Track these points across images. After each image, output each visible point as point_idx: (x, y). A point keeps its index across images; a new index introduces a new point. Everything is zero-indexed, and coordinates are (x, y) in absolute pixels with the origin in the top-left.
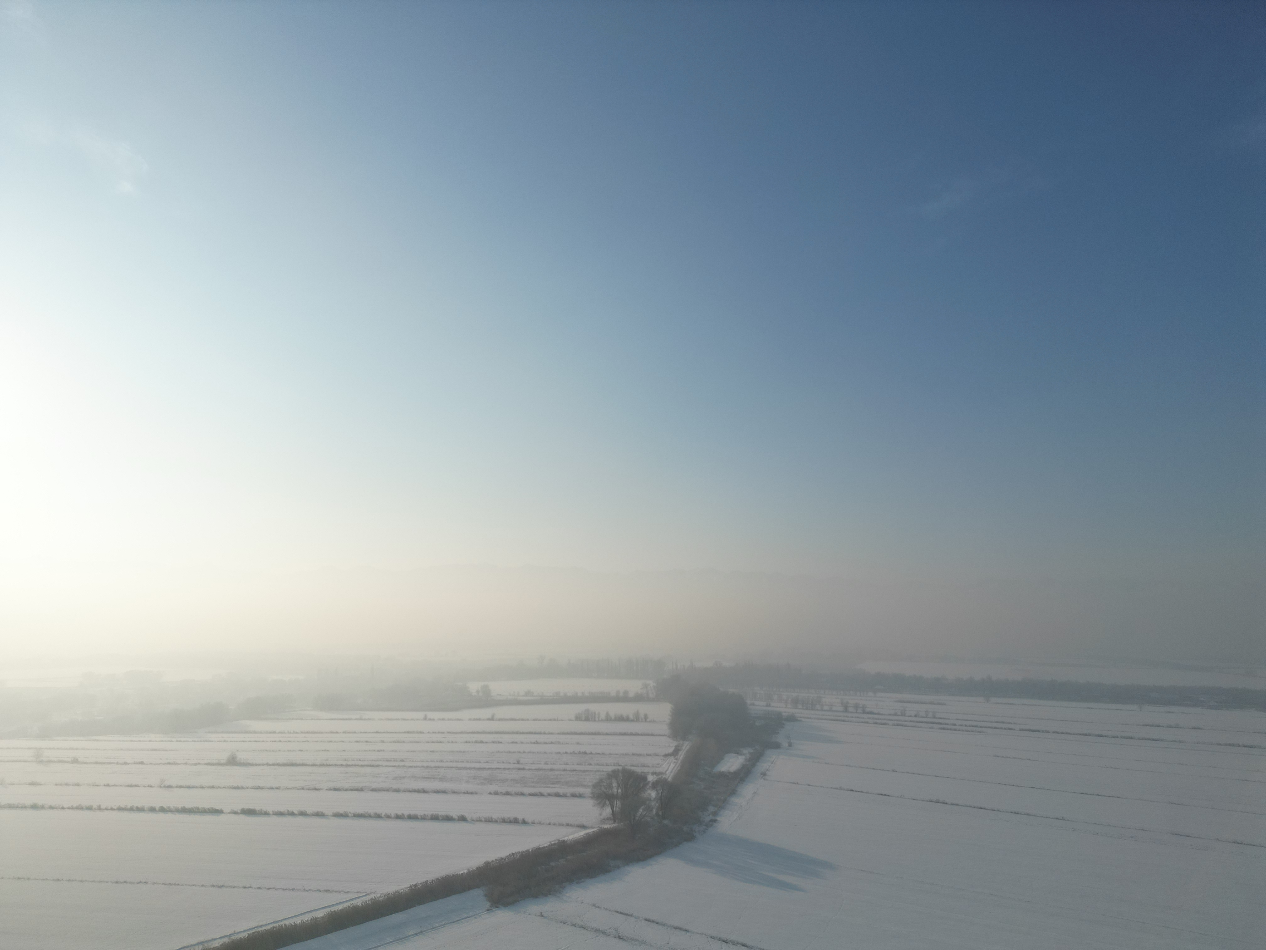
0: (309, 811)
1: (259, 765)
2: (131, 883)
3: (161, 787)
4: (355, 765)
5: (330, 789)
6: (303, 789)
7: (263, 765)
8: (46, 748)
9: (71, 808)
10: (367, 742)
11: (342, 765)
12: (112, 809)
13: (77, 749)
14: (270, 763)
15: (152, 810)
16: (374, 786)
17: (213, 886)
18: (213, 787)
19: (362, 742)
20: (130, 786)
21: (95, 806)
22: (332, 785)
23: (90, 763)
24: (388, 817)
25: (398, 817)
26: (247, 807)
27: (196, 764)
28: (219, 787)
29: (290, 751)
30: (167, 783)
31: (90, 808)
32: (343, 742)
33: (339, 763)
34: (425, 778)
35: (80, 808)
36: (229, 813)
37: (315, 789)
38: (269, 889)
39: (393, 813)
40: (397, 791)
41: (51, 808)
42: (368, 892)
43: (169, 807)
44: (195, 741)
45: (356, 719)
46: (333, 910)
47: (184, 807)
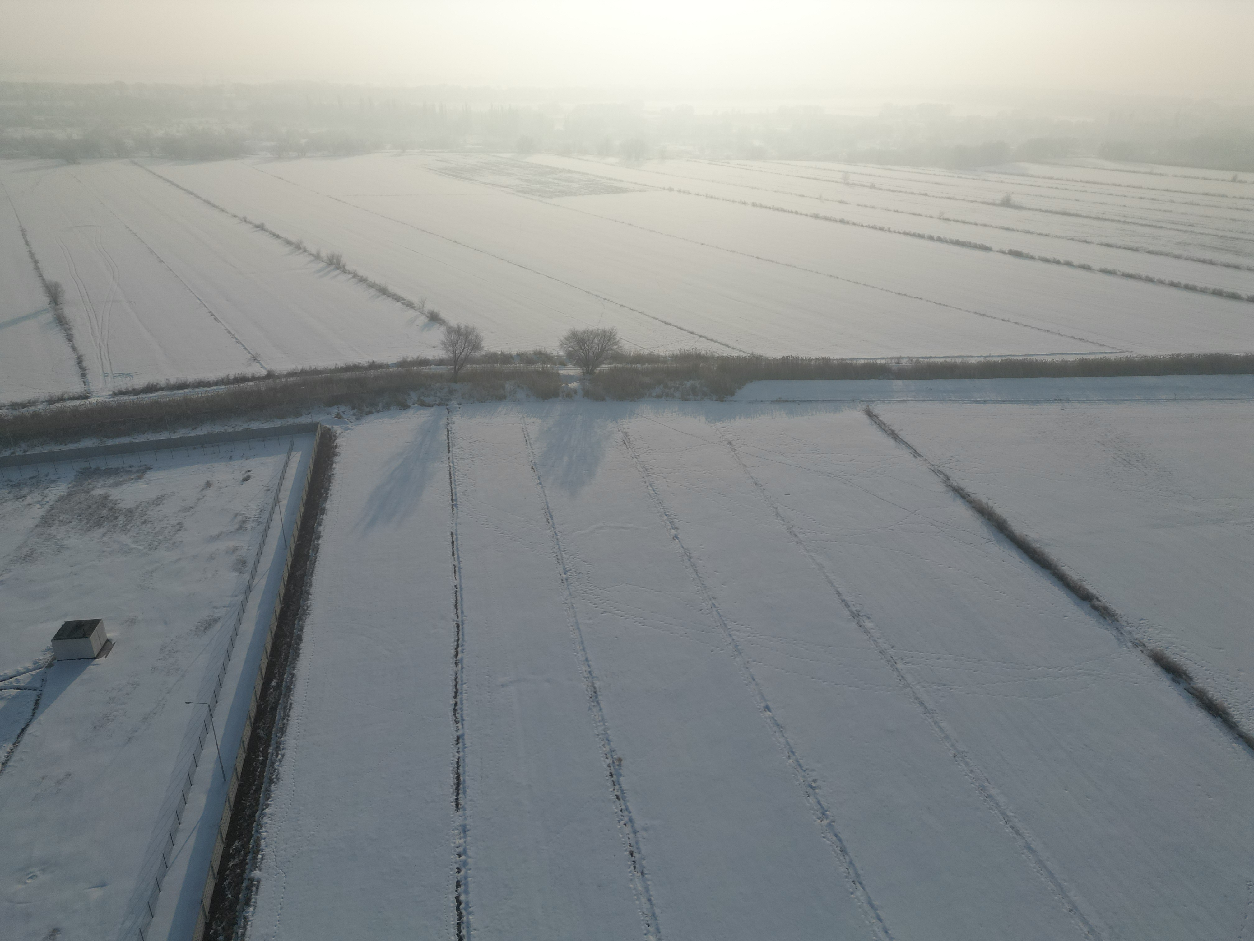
0: (1076, 263)
1: (1032, 210)
2: (909, 296)
3: (940, 219)
4: (1134, 223)
5: (1102, 244)
6: (1073, 239)
7: (1036, 210)
8: (852, 173)
9: (868, 227)
10: (1153, 199)
11: (1119, 221)
12: (899, 233)
13: (875, 176)
14: (1043, 209)
15: (931, 238)
16: (1151, 248)
17: (976, 313)
18: (985, 225)
19: (1148, 199)
20: (915, 214)
21: (886, 228)
22: (1105, 240)
23: (885, 190)
24: (1161, 282)
25: (1173, 285)
26: (1015, 248)
27: (972, 201)
28: (991, 226)
29: (1066, 199)
30: (946, 216)
31: (882, 229)
32: (1125, 196)
33: (1117, 218)
34: (1216, 248)
35: (874, 228)
36: (997, 252)
37: (1086, 242)
38: (1025, 326)
39: (1168, 279)
40: (1178, 257)
41: (854, 224)
42: (1124, 350)
43: (945, 238)
44: (974, 179)
45: (1146, 173)
46: (1084, 358)
47: (958, 240)
